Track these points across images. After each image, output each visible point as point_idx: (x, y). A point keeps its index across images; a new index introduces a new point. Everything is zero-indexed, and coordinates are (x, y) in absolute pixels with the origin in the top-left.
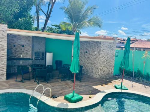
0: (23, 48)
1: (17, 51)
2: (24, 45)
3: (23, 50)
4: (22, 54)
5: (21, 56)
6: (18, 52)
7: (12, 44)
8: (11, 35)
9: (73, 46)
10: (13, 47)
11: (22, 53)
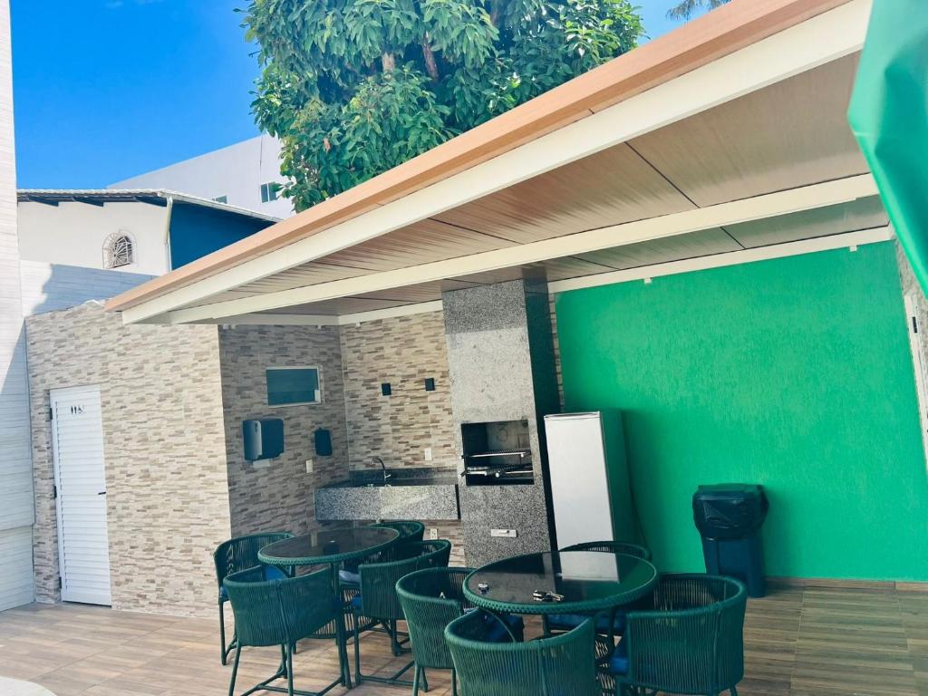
0: (432, 396)
1: (403, 419)
2: (436, 376)
3: (431, 408)
4: (431, 441)
5: (428, 453)
6: (407, 426)
7: (374, 380)
8: (365, 328)
9: (911, 307)
10: (381, 397)
11: (428, 436)
